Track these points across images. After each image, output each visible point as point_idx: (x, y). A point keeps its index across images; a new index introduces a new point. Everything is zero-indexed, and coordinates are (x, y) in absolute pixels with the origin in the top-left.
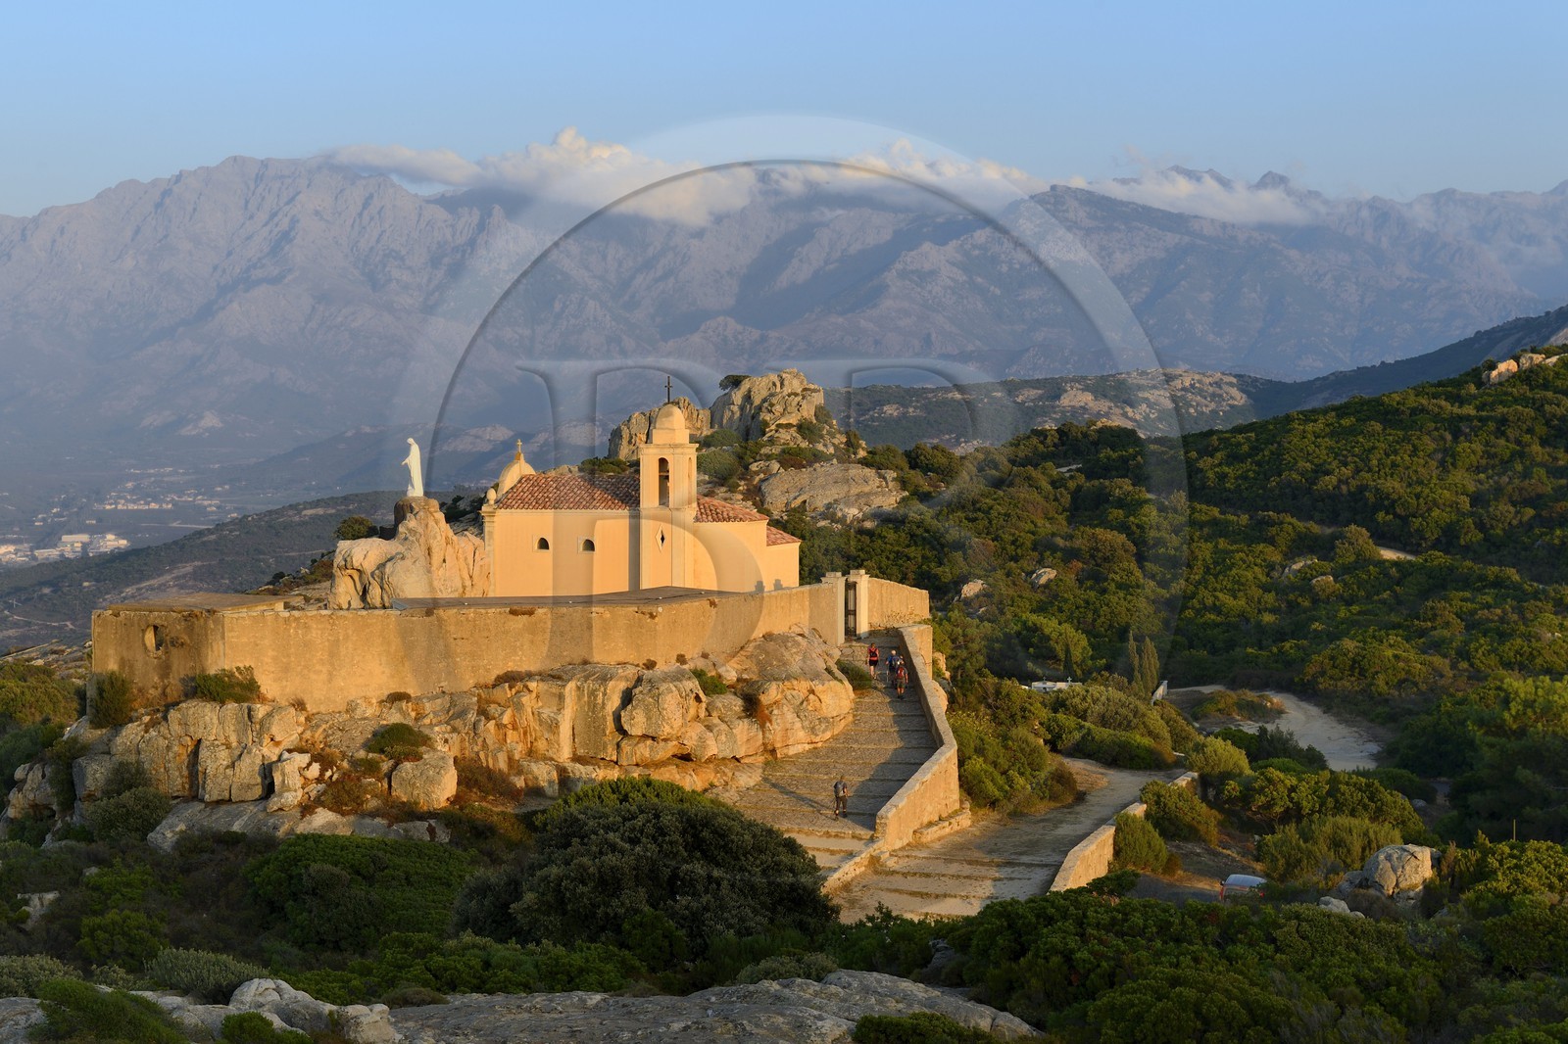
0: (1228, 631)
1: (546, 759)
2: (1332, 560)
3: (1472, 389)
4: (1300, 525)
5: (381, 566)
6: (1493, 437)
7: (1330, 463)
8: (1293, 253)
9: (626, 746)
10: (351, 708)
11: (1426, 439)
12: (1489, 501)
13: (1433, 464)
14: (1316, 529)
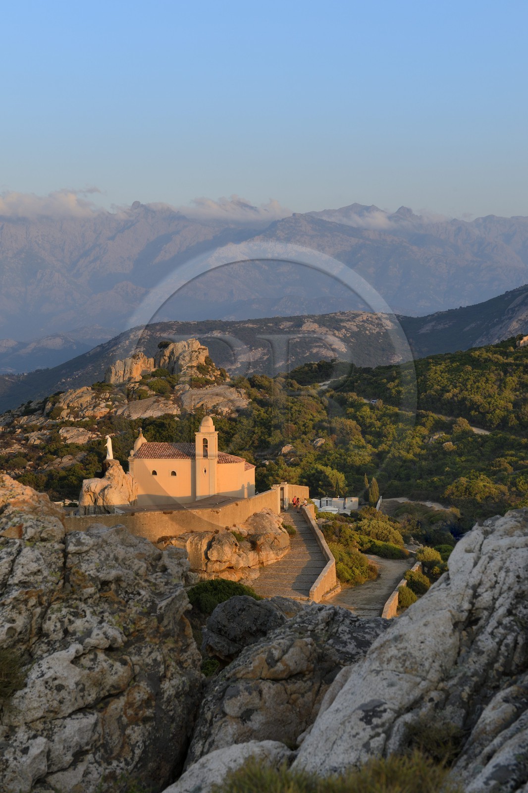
0: (406, 469)
2: (451, 434)
3: (512, 349)
4: (436, 416)
5: (103, 490)
6: (522, 374)
7: (449, 386)
8: (414, 248)
9: (209, 565)
11: (492, 375)
12: (521, 405)
13: (496, 387)
14: (444, 418)
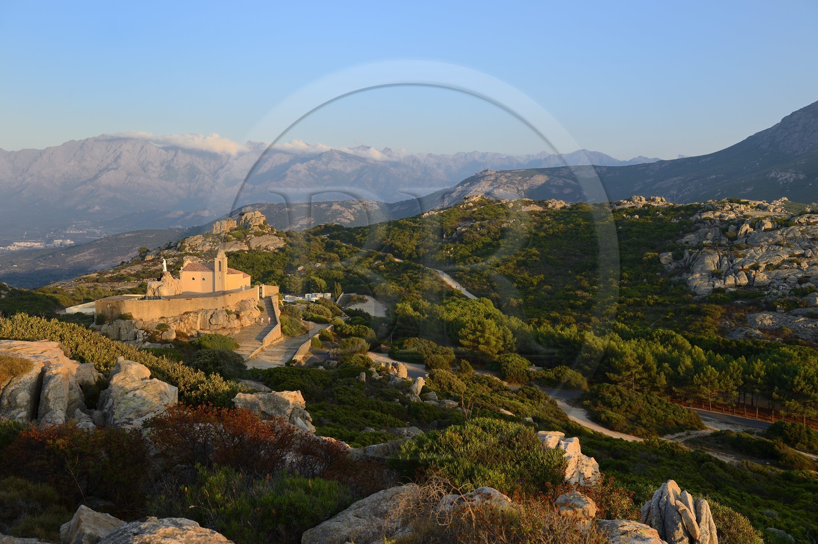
0: (359, 279)
1: (194, 329)
2: (384, 261)
3: (418, 219)
4: (378, 253)
5: (158, 288)
6: (421, 232)
7: (386, 238)
8: (392, 169)
9: (211, 327)
10: (153, 320)
11: (407, 232)
12: (419, 248)
13: (408, 238)
14: (381, 254)
